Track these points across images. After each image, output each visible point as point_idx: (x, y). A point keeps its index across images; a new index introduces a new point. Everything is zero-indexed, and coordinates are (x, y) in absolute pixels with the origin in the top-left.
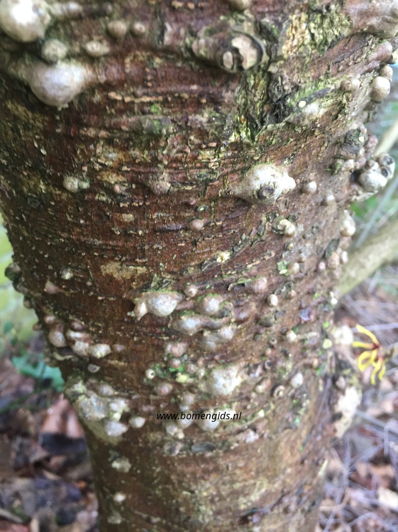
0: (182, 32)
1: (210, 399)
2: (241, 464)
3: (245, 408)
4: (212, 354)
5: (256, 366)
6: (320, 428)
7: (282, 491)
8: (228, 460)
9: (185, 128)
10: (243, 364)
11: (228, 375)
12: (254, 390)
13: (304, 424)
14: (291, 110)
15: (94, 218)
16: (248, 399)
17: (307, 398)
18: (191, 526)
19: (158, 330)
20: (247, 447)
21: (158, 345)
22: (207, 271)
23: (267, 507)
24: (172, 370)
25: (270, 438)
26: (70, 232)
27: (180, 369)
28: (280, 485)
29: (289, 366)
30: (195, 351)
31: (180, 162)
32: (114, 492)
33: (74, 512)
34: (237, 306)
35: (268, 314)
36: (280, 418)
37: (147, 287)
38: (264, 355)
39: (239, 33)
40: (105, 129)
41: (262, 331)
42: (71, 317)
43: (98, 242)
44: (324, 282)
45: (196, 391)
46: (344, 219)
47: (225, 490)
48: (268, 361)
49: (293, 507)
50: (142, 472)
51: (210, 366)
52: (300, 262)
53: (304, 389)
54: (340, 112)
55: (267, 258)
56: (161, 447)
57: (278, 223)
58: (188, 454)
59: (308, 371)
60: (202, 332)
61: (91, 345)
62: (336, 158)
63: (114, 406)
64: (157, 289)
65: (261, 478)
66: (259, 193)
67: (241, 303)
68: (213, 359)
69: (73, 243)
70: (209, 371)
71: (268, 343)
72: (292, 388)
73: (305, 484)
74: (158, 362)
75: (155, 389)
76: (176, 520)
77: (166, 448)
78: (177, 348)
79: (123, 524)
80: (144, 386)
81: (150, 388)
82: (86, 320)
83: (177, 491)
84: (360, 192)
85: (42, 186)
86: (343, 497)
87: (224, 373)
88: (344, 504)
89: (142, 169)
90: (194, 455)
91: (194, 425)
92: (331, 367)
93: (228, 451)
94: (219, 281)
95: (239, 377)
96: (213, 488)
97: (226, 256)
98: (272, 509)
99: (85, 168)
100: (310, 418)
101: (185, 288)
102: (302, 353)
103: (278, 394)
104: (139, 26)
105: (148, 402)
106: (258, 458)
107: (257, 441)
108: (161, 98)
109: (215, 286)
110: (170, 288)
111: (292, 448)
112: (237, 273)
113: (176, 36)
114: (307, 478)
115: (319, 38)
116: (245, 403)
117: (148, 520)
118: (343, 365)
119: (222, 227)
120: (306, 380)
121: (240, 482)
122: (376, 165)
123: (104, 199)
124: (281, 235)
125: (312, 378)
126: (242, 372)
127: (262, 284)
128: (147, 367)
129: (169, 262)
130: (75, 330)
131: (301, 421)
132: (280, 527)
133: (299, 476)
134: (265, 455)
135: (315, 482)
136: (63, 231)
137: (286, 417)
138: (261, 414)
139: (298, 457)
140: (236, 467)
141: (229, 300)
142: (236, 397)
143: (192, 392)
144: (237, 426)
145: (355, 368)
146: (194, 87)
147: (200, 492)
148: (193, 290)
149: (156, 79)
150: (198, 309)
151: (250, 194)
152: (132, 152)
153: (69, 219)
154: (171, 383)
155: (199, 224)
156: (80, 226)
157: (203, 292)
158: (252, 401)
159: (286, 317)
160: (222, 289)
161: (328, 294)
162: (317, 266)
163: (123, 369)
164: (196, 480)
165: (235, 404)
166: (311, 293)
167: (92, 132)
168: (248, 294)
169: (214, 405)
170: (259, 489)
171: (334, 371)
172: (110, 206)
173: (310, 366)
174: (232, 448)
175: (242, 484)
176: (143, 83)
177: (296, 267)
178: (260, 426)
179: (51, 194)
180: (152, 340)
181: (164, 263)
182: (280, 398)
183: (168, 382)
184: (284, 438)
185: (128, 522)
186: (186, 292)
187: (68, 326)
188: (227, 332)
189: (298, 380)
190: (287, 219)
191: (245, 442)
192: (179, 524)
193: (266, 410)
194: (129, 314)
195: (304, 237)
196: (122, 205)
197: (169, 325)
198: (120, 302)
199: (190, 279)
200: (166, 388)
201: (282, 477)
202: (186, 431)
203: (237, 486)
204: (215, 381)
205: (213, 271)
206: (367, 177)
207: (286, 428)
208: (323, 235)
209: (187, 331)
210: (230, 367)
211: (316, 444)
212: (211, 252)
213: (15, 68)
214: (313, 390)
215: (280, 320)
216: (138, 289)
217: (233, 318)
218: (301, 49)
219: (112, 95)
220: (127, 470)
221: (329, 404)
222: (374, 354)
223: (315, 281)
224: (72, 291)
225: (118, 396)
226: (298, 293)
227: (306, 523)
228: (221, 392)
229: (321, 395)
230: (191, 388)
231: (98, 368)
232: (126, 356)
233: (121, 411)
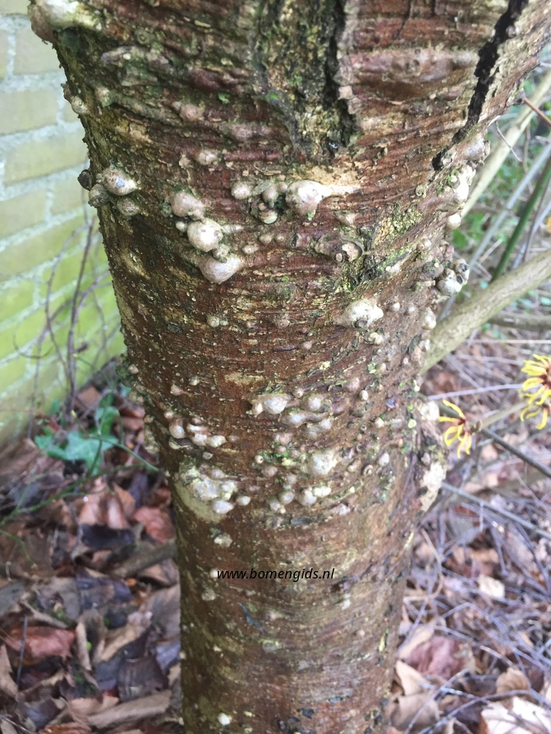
0: (309, 239)
1: (310, 479)
2: (334, 535)
3: (338, 485)
4: (313, 441)
5: (349, 449)
6: (405, 503)
7: (371, 561)
8: (322, 532)
9: (304, 289)
10: (338, 448)
11: (326, 458)
12: (347, 470)
13: (391, 498)
14: (380, 273)
15: (226, 343)
16: (341, 478)
17: (393, 475)
18: (286, 596)
19: (269, 424)
20: (340, 519)
21: (268, 436)
22: (312, 377)
23: (356, 576)
24: (278, 456)
25: (360, 512)
26: (202, 351)
27: (286, 454)
28: (368, 556)
29: (377, 448)
30: (298, 440)
31: (299, 307)
32: (209, 570)
33: (125, 614)
34: (335, 402)
35: (359, 407)
36: (368, 494)
37: (262, 391)
38: (355, 440)
39: (346, 242)
40: (247, 289)
41: (354, 420)
42: (191, 414)
43: (226, 359)
44: (408, 372)
45: (298, 472)
46: (426, 316)
47: (318, 560)
48: (360, 445)
49: (380, 576)
50: (242, 547)
51: (310, 451)
52: (387, 362)
53: (391, 466)
54: (417, 257)
55: (359, 362)
56: (264, 522)
57: (369, 336)
58: (287, 528)
59: (394, 450)
60: (306, 425)
61: (208, 436)
62: (415, 281)
63: (225, 487)
64: (271, 392)
65: (351, 548)
66: (356, 324)
67: (338, 400)
68: (313, 446)
69: (204, 358)
70: (310, 456)
71: (360, 430)
72: (379, 466)
73: (392, 555)
74: (266, 449)
75: (262, 471)
76: (271, 591)
77: (269, 522)
78: (284, 438)
79: (218, 599)
80: (251, 470)
81: (258, 471)
82: (206, 416)
83: (274, 562)
84: (439, 296)
85: (185, 319)
86: (436, 585)
87: (323, 457)
88: (437, 594)
89: (269, 312)
90: (293, 528)
91: (295, 501)
92: (416, 445)
93: (322, 524)
94: (321, 384)
95: (335, 459)
96: (307, 558)
97: (327, 364)
98: (361, 578)
99: (226, 312)
100: (396, 493)
101: (294, 391)
102: (388, 436)
103: (367, 472)
104: (280, 238)
105: (255, 483)
106: (348, 530)
107: (348, 514)
108: (290, 273)
109: (318, 388)
110: (281, 391)
111: (379, 521)
112: (336, 377)
113: (305, 241)
114: (394, 550)
115: (399, 227)
116: (338, 481)
117: (244, 593)
118: (428, 442)
119: (325, 344)
120: (392, 458)
121: (332, 552)
122: (453, 273)
123: (237, 330)
124: (371, 345)
125: (398, 456)
126: (338, 455)
127: (355, 384)
128: (257, 454)
129: (282, 372)
130: (194, 424)
131: (387, 496)
132: (368, 596)
133: (385, 547)
134: (355, 527)
135: (401, 553)
136: (197, 349)
137: (374, 492)
138: (352, 490)
139: (385, 530)
140: (329, 539)
141: (328, 398)
142: (331, 476)
143: (294, 473)
144: (332, 501)
145: (441, 444)
146: (314, 266)
147: (296, 562)
148: (300, 392)
149: (287, 263)
150: (303, 406)
151: (349, 324)
152: (263, 302)
153: (204, 342)
154: (276, 466)
155: (308, 345)
156: (213, 347)
157: (308, 393)
158: (344, 479)
159: (375, 407)
160: (323, 389)
161: (412, 382)
162: (402, 361)
163: (235, 456)
164: (292, 550)
165: (330, 483)
166: (396, 384)
167: (236, 291)
168: (343, 392)
169: (312, 483)
170: (349, 559)
171: (419, 447)
172: (241, 335)
173: (396, 446)
174: (326, 521)
175: (334, 554)
176: (279, 265)
177: (384, 366)
178: (351, 501)
179: (192, 324)
180: (263, 432)
181: (278, 373)
182: (369, 476)
183: (274, 465)
184: (372, 512)
185: (222, 597)
186: (295, 394)
187: (187, 421)
188: (327, 424)
189: (385, 459)
190: (376, 331)
191: (338, 514)
192: (274, 596)
193: (356, 486)
194: (247, 412)
195: (390, 342)
196: (250, 334)
197: (279, 420)
198: (238, 402)
199: (298, 383)
200: (272, 471)
201: (370, 548)
202: (287, 507)
203: (330, 556)
204: (315, 464)
205: (316, 376)
206: (444, 284)
207: (374, 503)
208: (406, 336)
209: (294, 425)
210: (327, 451)
211: (402, 517)
212: (316, 362)
213: (187, 255)
214: (398, 467)
215: (369, 410)
216: (254, 392)
217: (331, 410)
218: (387, 237)
219: (256, 272)
220: (228, 545)
221: (414, 479)
222: (460, 428)
223: (399, 373)
224: (196, 394)
225: (228, 479)
226: (385, 386)
227: (393, 594)
228: (320, 472)
229: (406, 472)
230: (293, 470)
231: (211, 455)
232: (239, 445)
233: (231, 491)
